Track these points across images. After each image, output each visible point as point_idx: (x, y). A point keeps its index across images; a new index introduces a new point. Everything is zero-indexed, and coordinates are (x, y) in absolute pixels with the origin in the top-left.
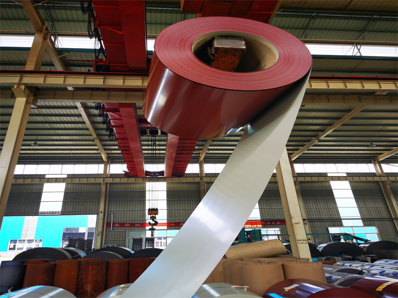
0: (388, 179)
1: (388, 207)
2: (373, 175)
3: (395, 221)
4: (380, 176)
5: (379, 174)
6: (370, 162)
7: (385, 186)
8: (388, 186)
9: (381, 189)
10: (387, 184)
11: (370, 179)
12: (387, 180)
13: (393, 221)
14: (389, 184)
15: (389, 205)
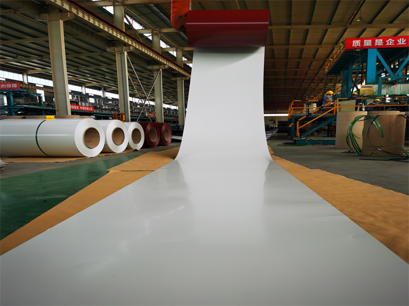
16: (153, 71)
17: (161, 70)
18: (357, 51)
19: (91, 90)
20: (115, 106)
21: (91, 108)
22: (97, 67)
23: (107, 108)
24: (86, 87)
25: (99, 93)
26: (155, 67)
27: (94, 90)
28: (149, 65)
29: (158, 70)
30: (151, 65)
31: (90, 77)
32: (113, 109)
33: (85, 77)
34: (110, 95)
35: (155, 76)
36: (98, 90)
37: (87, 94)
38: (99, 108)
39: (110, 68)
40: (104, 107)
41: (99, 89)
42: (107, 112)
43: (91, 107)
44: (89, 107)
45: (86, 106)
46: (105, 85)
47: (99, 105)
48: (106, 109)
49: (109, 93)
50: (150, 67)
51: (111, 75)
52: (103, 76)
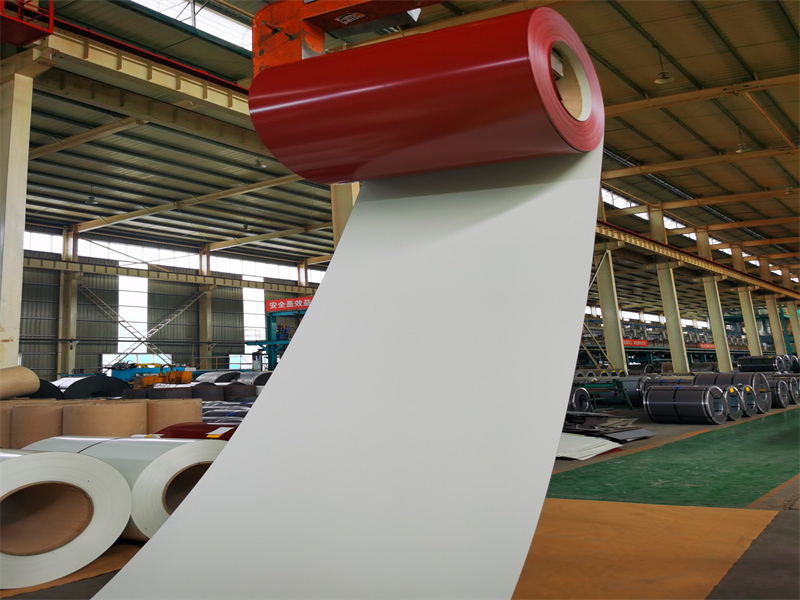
0: (81, 268)
1: (57, 319)
2: (56, 257)
3: (60, 345)
4: (68, 261)
5: (67, 257)
6: (59, 233)
7: (67, 281)
8: (74, 282)
9: (59, 286)
10: (74, 278)
11: (49, 265)
12: (78, 269)
13: (57, 344)
14: (79, 278)
15: (61, 315)
17: (608, 251)
29: (603, 253)
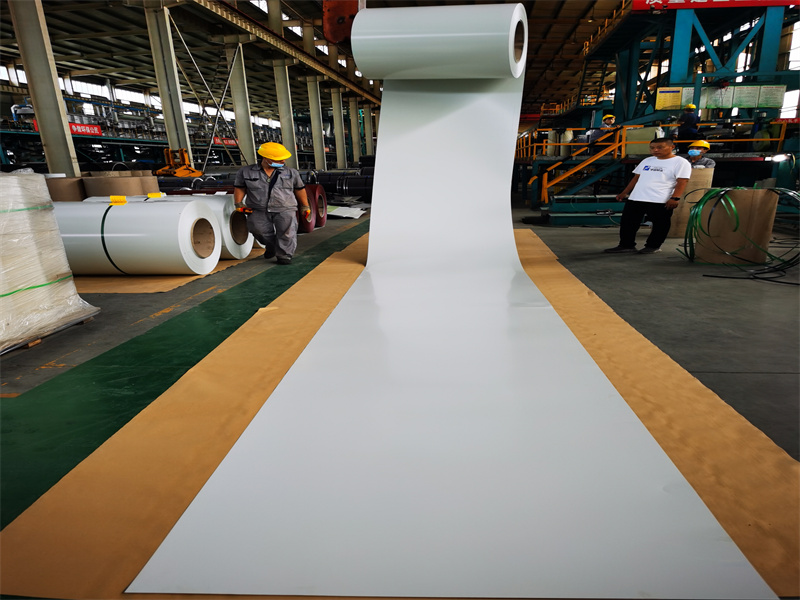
16: (224, 47)
17: (240, 45)
18: (656, 15)
19: (84, 84)
20: (143, 121)
21: (96, 129)
22: (93, 34)
23: (126, 126)
24: (72, 79)
25: (102, 91)
26: (228, 39)
27: (89, 85)
28: (213, 35)
29: (235, 46)
30: (219, 34)
31: (81, 57)
32: (139, 130)
33: (68, 57)
34: (126, 97)
35: (229, 59)
36: (97, 84)
37: (77, 94)
38: (112, 127)
39: (123, 36)
40: (120, 126)
41: (100, 82)
42: (128, 136)
43: (94, 125)
44: (90, 125)
45: (82, 124)
46: (113, 74)
47: (110, 121)
48: (125, 130)
49: (123, 91)
50: (216, 40)
51: (125, 52)
52: (108, 55)
